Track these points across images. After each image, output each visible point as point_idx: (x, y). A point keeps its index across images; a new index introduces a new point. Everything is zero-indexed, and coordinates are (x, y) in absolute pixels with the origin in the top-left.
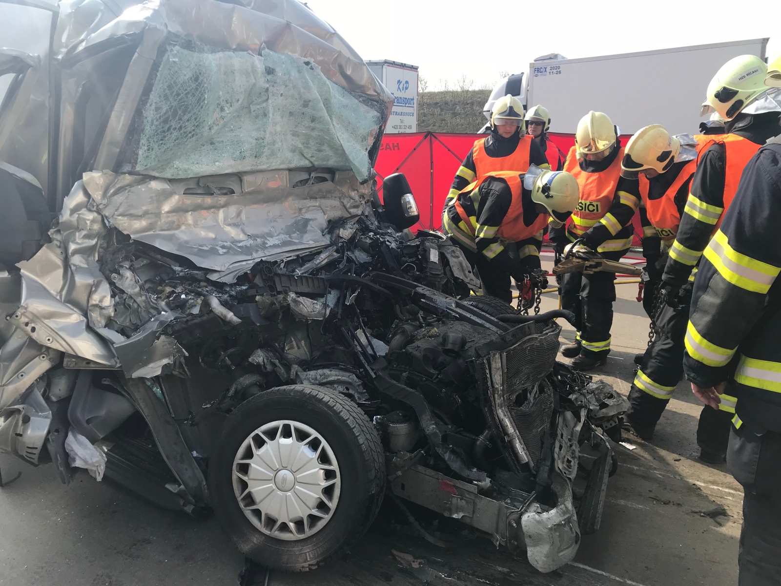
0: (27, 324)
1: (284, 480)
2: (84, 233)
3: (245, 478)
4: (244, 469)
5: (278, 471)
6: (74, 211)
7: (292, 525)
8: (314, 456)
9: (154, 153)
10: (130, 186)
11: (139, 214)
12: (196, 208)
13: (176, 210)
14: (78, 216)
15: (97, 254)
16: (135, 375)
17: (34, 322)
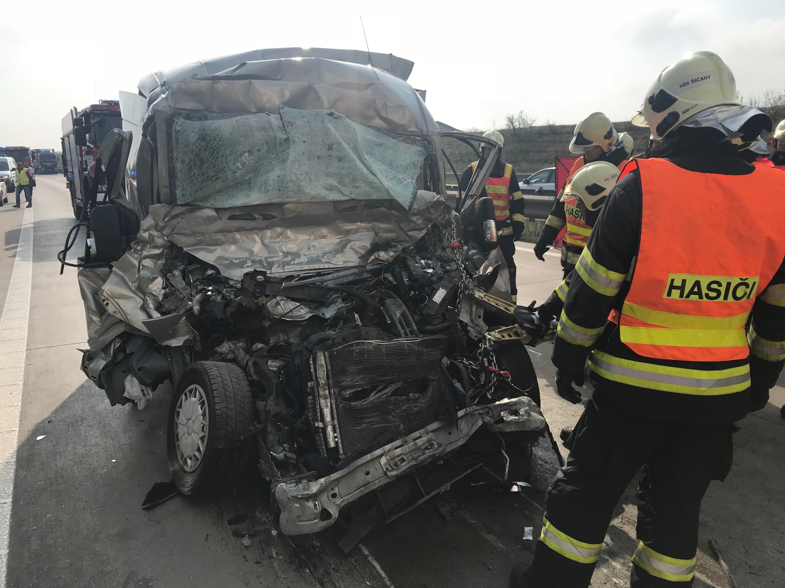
0: (104, 300)
1: (189, 426)
2: (152, 245)
3: (177, 421)
4: (178, 414)
5: (188, 420)
6: (146, 230)
8: (201, 412)
10: (183, 213)
11: (189, 233)
12: (239, 230)
13: (222, 231)
14: (150, 234)
15: (165, 259)
16: (165, 343)
17: (108, 300)
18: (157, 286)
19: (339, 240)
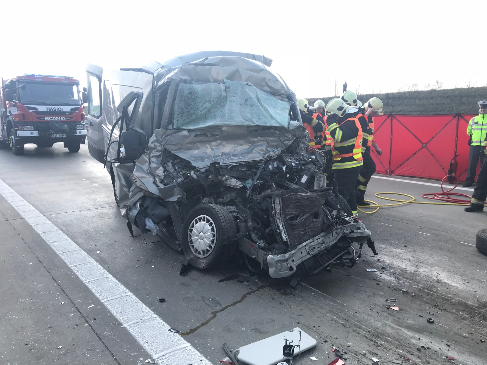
0: (134, 180)
1: (201, 236)
2: (156, 150)
3: (191, 234)
4: (191, 230)
5: (200, 232)
6: (152, 143)
7: (202, 252)
8: (210, 228)
9: (179, 121)
10: (172, 134)
11: (175, 144)
12: (200, 142)
13: (191, 143)
14: (154, 145)
15: (161, 158)
16: (168, 200)
17: (136, 179)
18: (160, 172)
19: (249, 146)
